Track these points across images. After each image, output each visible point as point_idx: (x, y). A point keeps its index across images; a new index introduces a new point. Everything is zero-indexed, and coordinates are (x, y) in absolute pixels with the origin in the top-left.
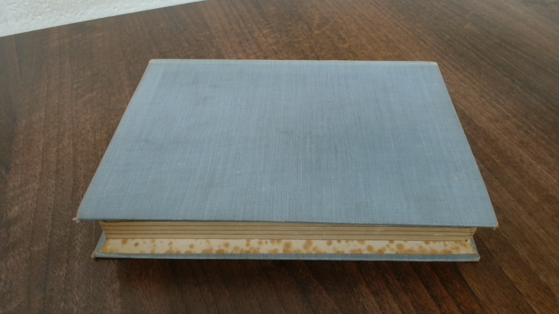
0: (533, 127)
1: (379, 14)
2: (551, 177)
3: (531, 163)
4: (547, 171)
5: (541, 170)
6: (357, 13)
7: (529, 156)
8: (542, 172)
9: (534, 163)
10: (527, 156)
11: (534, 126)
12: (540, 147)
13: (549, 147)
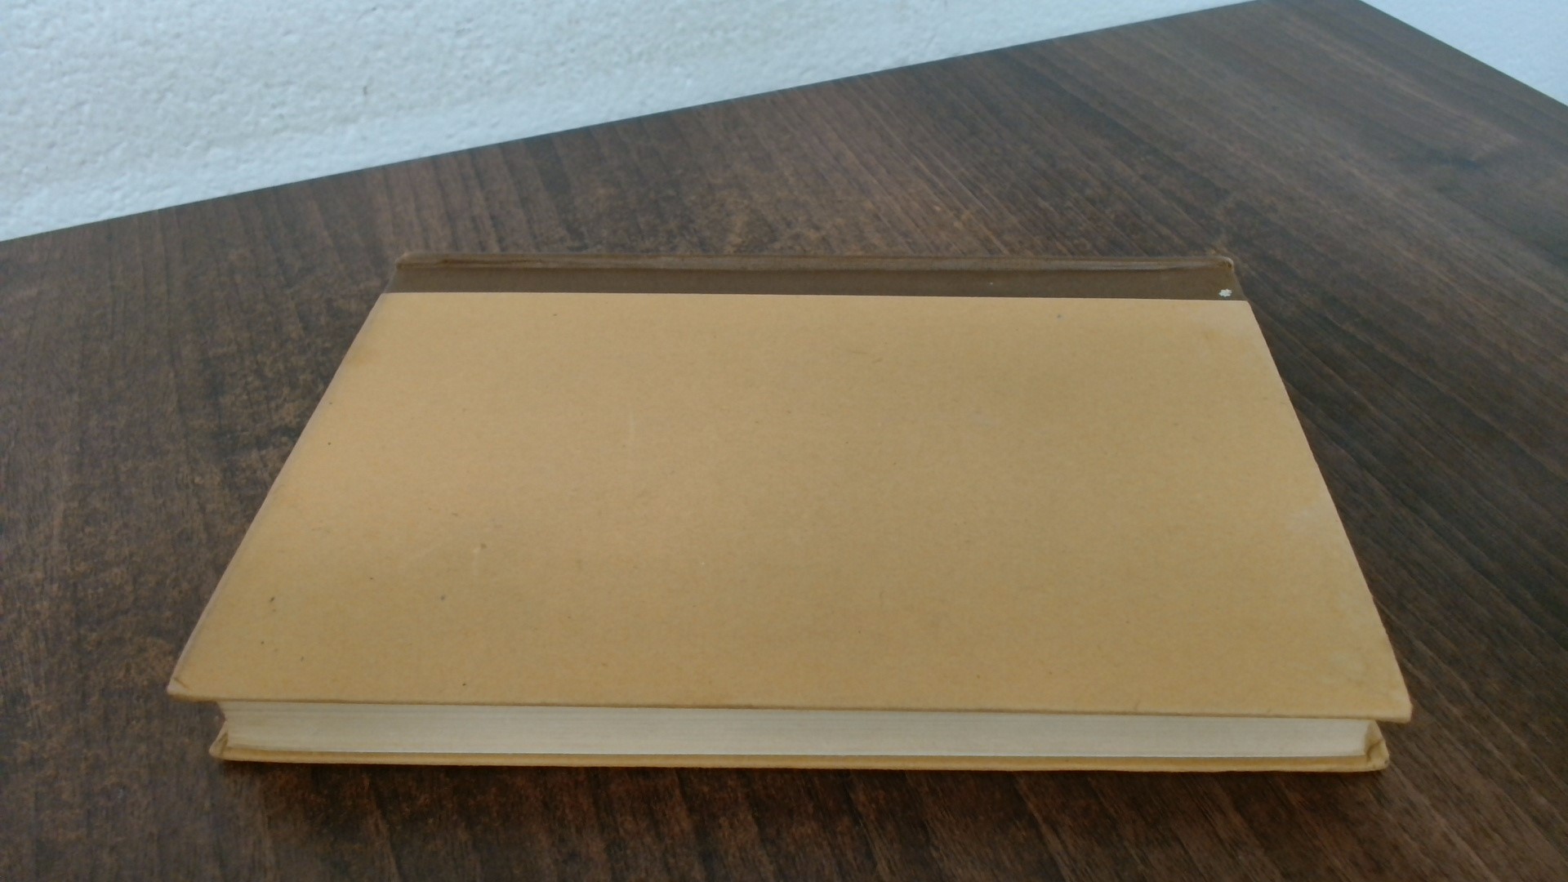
0: (1420, 645)
1: (938, 209)
2: (1481, 863)
3: (1411, 803)
4: (1464, 839)
5: (1445, 835)
6: (868, 205)
7: (1403, 772)
8: (1450, 841)
9: (1423, 800)
10: (1397, 770)
11: (1425, 643)
12: (1446, 732)
13: (1476, 731)
